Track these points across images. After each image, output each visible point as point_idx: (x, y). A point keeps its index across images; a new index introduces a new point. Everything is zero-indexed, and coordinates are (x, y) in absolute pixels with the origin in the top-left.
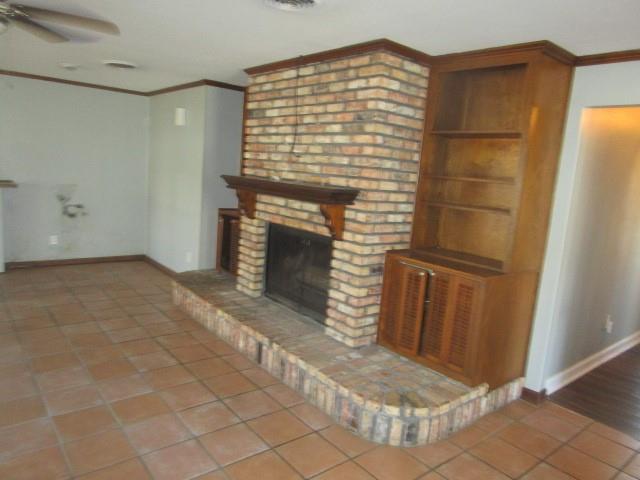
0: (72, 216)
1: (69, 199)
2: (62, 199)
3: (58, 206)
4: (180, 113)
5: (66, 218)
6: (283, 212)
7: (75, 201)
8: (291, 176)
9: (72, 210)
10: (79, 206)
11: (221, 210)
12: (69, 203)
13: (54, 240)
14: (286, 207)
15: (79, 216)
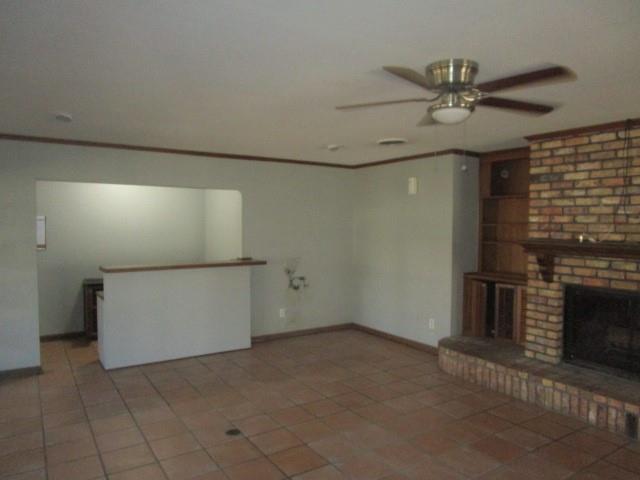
0: (296, 288)
1: (293, 273)
2: (288, 272)
3: (285, 280)
4: (412, 182)
5: (292, 290)
6: (606, 274)
7: (298, 274)
8: (617, 238)
9: (296, 282)
10: (302, 279)
11: (465, 274)
12: (293, 276)
13: (282, 313)
14: (609, 268)
15: (301, 288)
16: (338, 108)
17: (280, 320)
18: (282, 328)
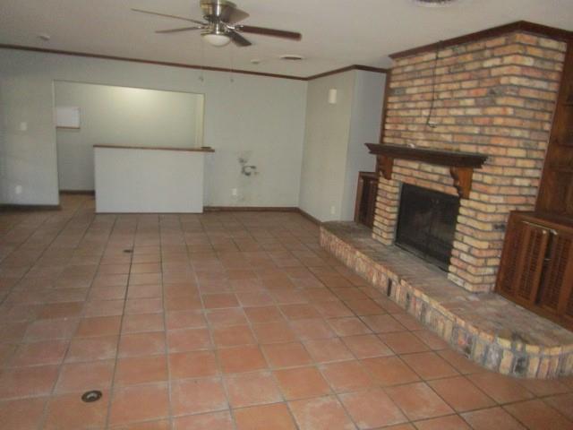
0: (248, 174)
1: (246, 162)
2: (242, 161)
3: (239, 167)
4: (333, 93)
5: (244, 176)
6: (416, 174)
7: (250, 163)
8: (425, 144)
9: (248, 170)
10: (253, 167)
11: (360, 173)
12: (246, 164)
13: (235, 192)
14: (419, 170)
15: (252, 175)
16: (157, 32)
17: (231, 196)
18: (234, 203)
